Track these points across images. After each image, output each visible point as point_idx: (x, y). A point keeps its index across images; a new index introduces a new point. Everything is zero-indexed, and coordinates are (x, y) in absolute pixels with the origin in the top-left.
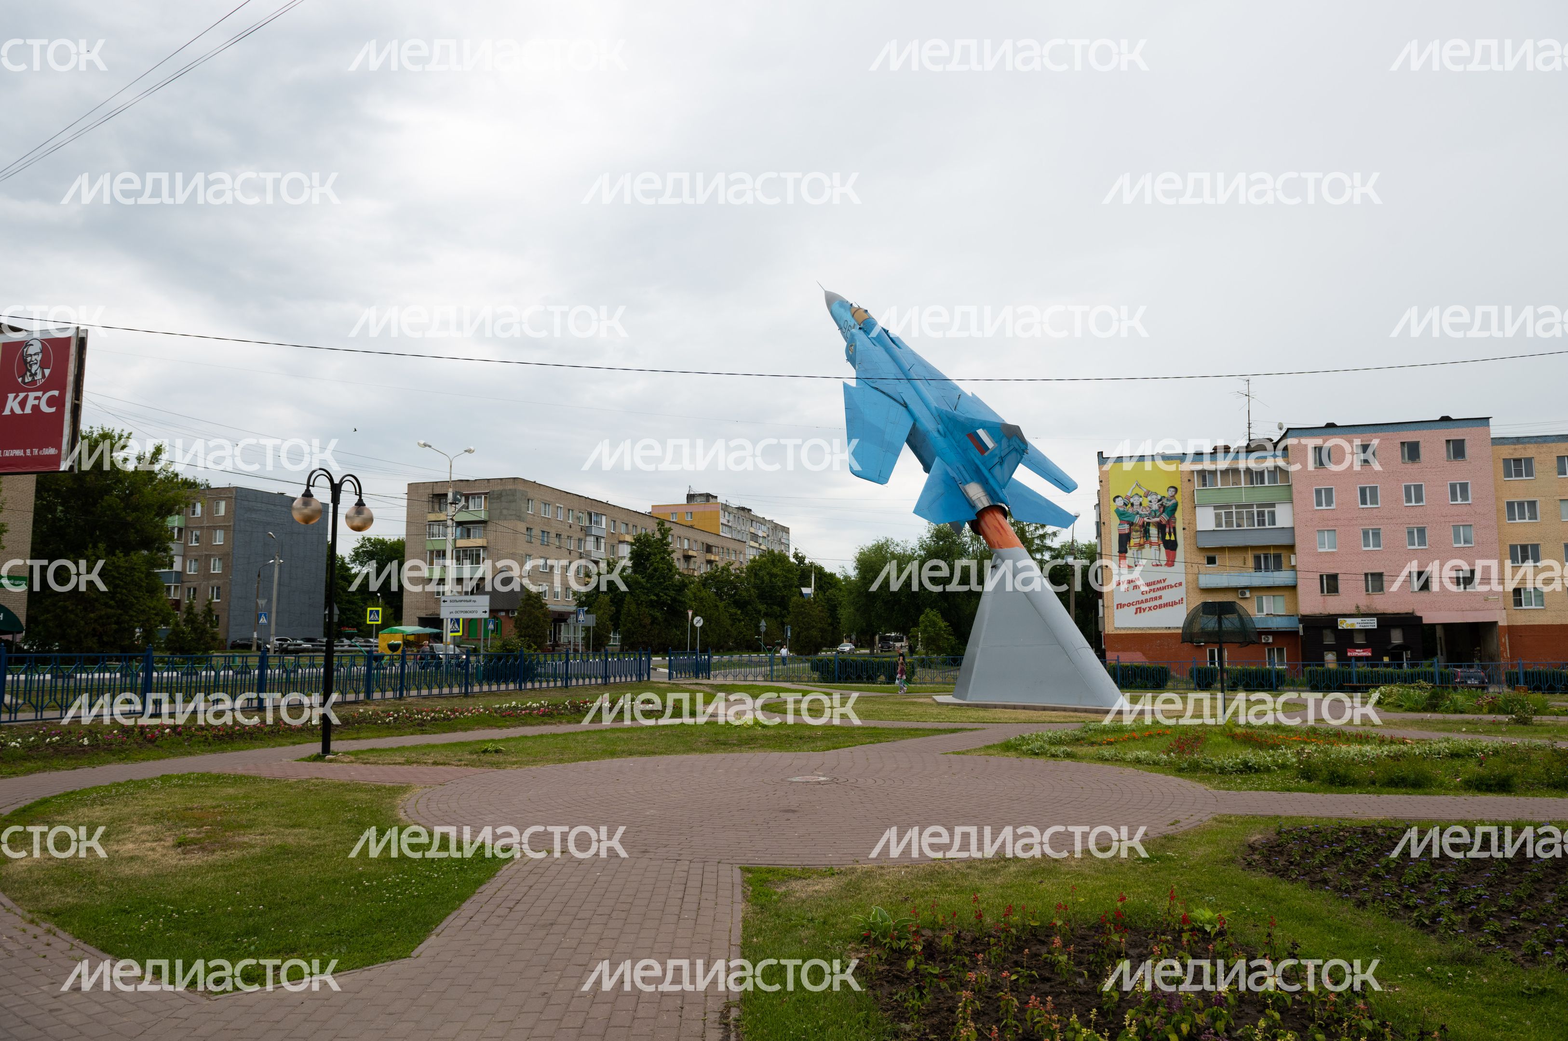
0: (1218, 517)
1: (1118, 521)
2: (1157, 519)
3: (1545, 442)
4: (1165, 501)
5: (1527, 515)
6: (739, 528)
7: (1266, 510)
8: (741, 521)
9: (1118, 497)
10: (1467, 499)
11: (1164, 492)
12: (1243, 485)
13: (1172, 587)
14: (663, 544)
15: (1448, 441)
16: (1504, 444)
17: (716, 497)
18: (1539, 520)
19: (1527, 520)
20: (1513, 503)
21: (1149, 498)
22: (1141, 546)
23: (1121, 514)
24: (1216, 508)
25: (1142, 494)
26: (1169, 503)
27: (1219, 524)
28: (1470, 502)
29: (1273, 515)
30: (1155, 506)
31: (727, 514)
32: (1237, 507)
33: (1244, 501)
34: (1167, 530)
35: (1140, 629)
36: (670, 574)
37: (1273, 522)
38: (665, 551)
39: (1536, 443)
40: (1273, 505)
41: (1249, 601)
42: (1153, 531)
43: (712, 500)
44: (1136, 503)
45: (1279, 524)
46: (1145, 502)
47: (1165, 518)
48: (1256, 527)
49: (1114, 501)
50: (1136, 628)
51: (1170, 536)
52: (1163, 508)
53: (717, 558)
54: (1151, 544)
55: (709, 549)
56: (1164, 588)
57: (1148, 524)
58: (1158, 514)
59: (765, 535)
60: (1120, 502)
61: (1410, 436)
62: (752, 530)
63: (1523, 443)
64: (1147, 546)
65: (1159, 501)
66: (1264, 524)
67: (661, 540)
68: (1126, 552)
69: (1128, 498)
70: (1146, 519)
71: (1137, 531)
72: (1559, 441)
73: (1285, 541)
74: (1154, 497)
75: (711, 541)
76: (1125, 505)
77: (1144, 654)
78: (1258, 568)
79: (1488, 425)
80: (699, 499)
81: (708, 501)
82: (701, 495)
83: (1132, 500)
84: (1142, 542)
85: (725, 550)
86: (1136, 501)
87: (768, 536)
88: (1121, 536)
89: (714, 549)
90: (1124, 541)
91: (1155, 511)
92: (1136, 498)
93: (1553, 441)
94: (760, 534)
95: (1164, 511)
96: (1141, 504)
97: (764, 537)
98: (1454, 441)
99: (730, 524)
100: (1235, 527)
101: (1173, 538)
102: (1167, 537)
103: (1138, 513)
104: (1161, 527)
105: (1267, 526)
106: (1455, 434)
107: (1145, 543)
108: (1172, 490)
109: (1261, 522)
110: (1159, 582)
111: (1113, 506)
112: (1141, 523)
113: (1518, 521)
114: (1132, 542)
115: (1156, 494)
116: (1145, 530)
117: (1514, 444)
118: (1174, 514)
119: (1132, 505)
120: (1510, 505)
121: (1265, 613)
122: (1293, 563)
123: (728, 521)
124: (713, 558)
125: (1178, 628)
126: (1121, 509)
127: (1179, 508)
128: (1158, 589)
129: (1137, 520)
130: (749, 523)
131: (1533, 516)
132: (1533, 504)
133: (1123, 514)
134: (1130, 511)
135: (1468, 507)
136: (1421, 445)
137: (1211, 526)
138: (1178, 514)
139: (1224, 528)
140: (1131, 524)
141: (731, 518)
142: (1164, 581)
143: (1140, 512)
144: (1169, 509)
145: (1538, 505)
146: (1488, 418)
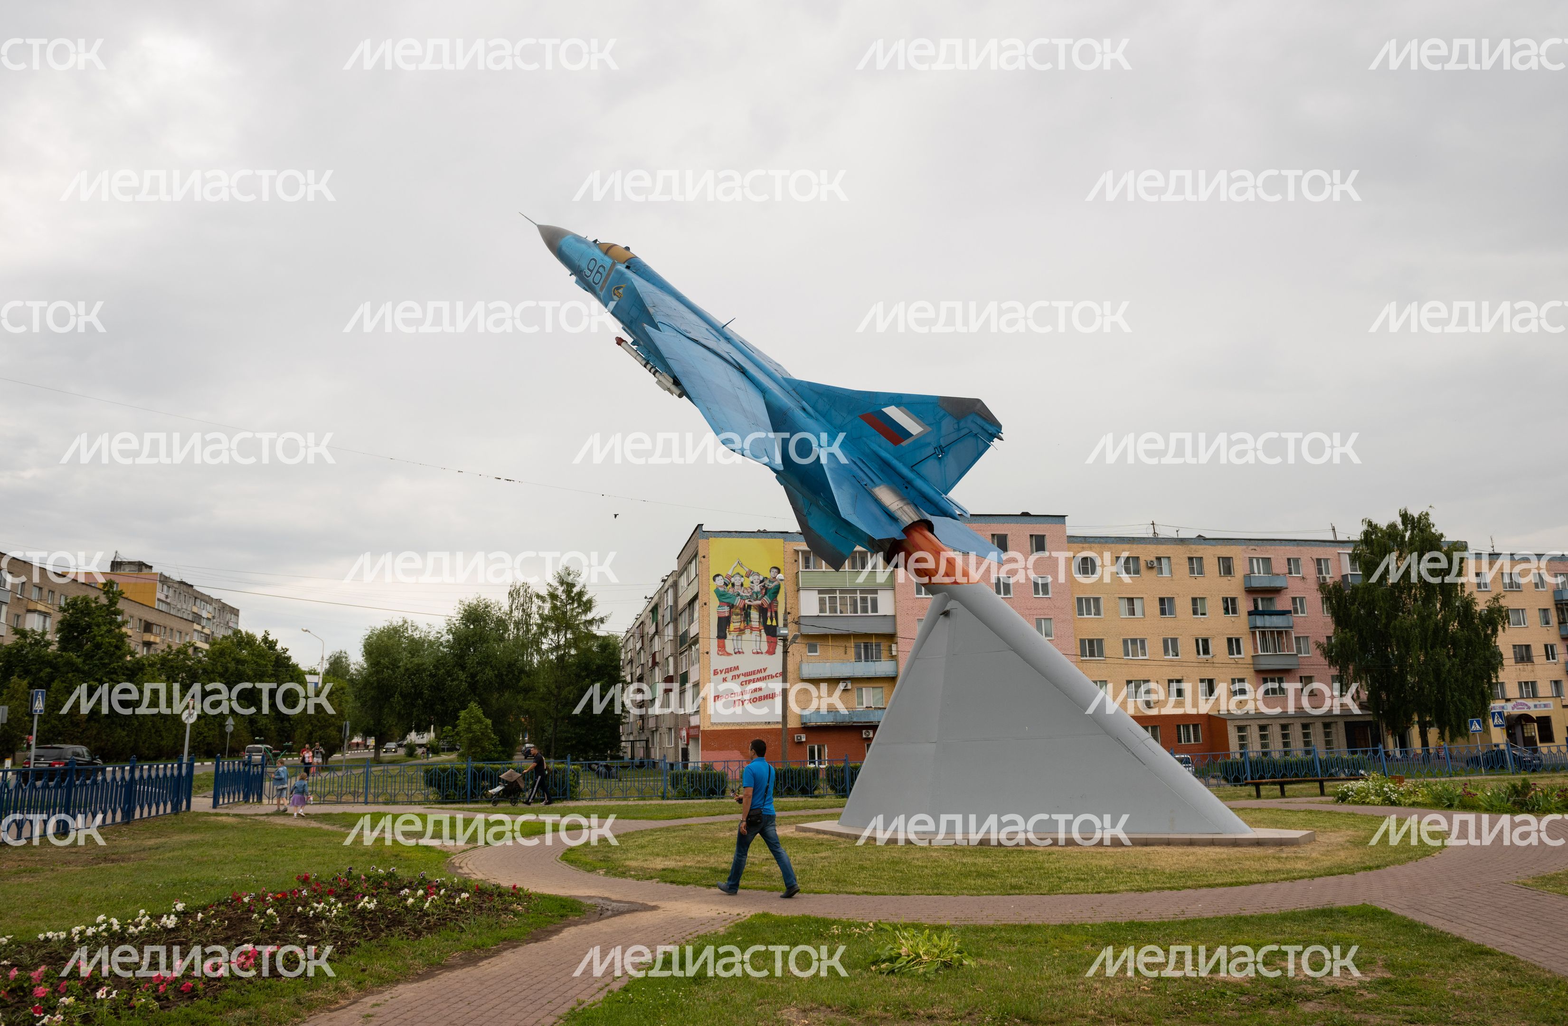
0: (822, 601)
1: (717, 603)
2: (759, 602)
3: (1106, 542)
4: (767, 582)
5: (1093, 610)
6: (179, 606)
7: (869, 596)
8: (182, 597)
9: (718, 575)
10: (1047, 593)
11: (766, 573)
12: (847, 569)
13: (772, 677)
14: (111, 610)
15: (1031, 536)
16: (1074, 543)
17: (151, 567)
18: (1102, 616)
19: (1093, 616)
20: (1082, 598)
21: (751, 578)
22: (741, 631)
23: (721, 595)
24: (820, 592)
25: (743, 573)
26: (772, 585)
27: (822, 610)
28: (1050, 596)
29: (875, 602)
30: (757, 588)
31: (165, 587)
32: (842, 591)
33: (848, 586)
34: (769, 614)
35: (738, 724)
36: (119, 653)
37: (875, 608)
38: (113, 622)
39: (1099, 543)
40: (875, 591)
41: (850, 693)
42: (755, 615)
43: (145, 571)
44: (737, 583)
45: (881, 612)
46: (747, 582)
47: (766, 600)
48: (859, 614)
49: (714, 580)
50: (733, 724)
51: (772, 621)
52: (765, 589)
53: (158, 640)
54: (752, 629)
55: (148, 627)
56: (764, 678)
57: (749, 607)
58: (760, 596)
59: (210, 616)
60: (720, 581)
61: (1000, 528)
62: (195, 609)
63: (1089, 543)
64: (748, 631)
65: (761, 582)
66: (867, 612)
67: (108, 607)
68: (725, 637)
69: (729, 577)
70: (747, 601)
71: (737, 615)
72: (1117, 542)
73: (886, 629)
74: (756, 577)
75: (151, 617)
76: (726, 584)
77: (742, 753)
78: (858, 658)
79: (1064, 523)
80: (127, 570)
81: (140, 570)
82: (130, 563)
83: (733, 580)
84: (742, 627)
85: (168, 630)
86: (736, 580)
87: (214, 617)
88: (720, 619)
89: (155, 628)
90: (723, 624)
91: (757, 593)
92: (738, 578)
93: (1113, 543)
94: (205, 614)
95: (766, 594)
96: (742, 585)
97: (208, 619)
98: (1037, 536)
99: (168, 600)
100: (839, 614)
101: (774, 623)
102: (769, 623)
103: (739, 595)
104: (762, 611)
105: (870, 614)
106: (1038, 529)
107: (745, 628)
108: (775, 570)
109: (865, 610)
110: (759, 671)
111: (713, 586)
112: (742, 606)
113: (1085, 616)
114: (733, 626)
115: (758, 574)
116: (746, 612)
117: (1081, 542)
118: (776, 597)
119: (733, 585)
120: (1080, 600)
121: (865, 706)
122: (894, 653)
123: (167, 597)
124: (152, 639)
125: (778, 723)
126: (721, 589)
127: (782, 591)
128: (759, 680)
129: (738, 602)
130: (192, 600)
131: (1098, 613)
132: (1097, 600)
133: (723, 595)
134: (731, 591)
135: (1049, 601)
136: (1009, 538)
137: (815, 612)
138: (781, 597)
139: (828, 614)
140: (732, 606)
141: (171, 593)
142: (765, 670)
143: (742, 593)
144: (771, 592)
145: (1102, 602)
146: (1064, 516)
